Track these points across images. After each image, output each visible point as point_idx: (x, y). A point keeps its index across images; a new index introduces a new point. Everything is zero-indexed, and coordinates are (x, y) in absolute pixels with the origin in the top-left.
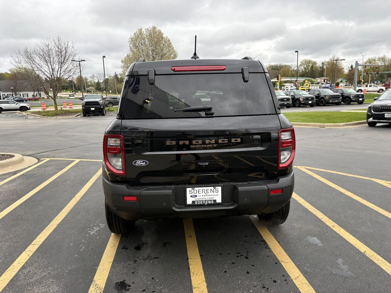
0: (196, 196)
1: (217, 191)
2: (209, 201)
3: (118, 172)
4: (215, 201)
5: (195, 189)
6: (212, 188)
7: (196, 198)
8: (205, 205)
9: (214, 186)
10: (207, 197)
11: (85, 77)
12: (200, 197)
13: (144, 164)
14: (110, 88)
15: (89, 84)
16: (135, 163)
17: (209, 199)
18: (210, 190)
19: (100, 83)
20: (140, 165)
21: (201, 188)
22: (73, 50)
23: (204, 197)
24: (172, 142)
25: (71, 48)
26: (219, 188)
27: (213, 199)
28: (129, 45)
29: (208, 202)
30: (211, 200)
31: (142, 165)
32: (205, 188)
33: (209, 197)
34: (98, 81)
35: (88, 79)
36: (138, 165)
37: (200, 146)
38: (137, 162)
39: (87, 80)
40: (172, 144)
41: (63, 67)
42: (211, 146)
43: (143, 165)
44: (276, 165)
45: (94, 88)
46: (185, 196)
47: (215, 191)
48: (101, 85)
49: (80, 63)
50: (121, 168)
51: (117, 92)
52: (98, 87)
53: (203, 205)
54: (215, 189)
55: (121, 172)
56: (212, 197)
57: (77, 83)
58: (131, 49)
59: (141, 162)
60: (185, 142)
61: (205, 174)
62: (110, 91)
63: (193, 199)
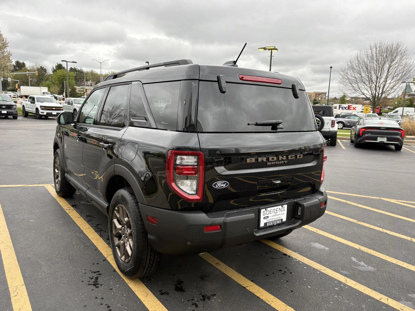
0: (268, 217)
1: (284, 210)
2: (278, 221)
3: (190, 197)
4: (282, 220)
5: (269, 209)
6: (280, 207)
7: (268, 219)
8: (275, 225)
9: (282, 205)
10: (275, 217)
12: (272, 218)
13: (224, 185)
16: (215, 185)
17: (277, 219)
18: (278, 209)
20: (220, 187)
21: (272, 208)
23: (274, 217)
24: (252, 160)
26: (286, 206)
27: (280, 219)
29: (277, 223)
30: (279, 220)
31: (222, 187)
32: (275, 208)
36: (218, 187)
37: (275, 163)
38: (218, 184)
40: (252, 161)
42: (283, 162)
43: (224, 187)
44: (319, 181)
46: (259, 219)
47: (282, 209)
50: (195, 191)
53: (273, 226)
54: (282, 208)
55: (197, 197)
56: (280, 216)
59: (221, 184)
60: (263, 159)
61: (274, 193)
63: (265, 221)
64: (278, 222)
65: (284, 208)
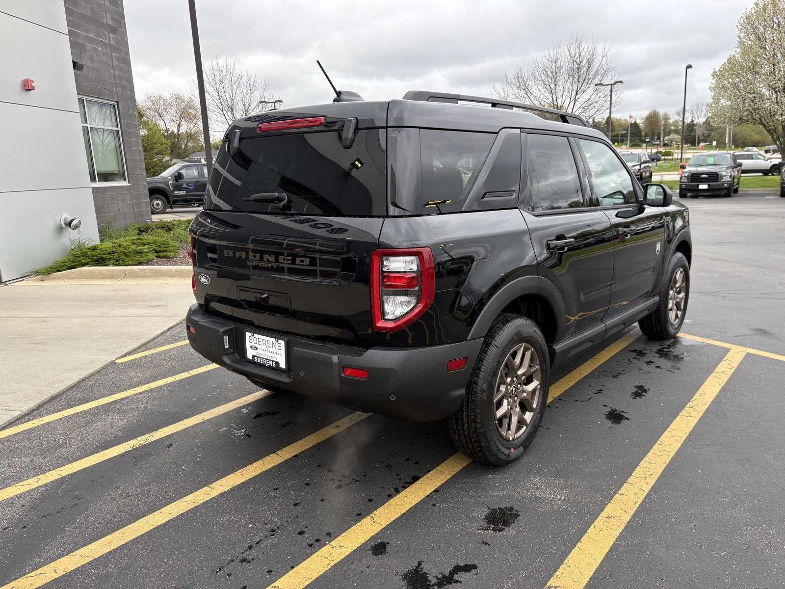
0: (257, 349)
1: (280, 348)
4: (277, 363)
5: (255, 335)
6: (274, 340)
8: (266, 367)
9: (276, 338)
10: (268, 354)
11: (666, 115)
12: (262, 352)
13: (207, 282)
14: (718, 136)
15: (673, 128)
17: (271, 359)
18: (271, 343)
19: (695, 125)
21: (262, 337)
22: (604, 62)
23: (264, 353)
25: (600, 58)
26: (282, 343)
27: (275, 360)
28: (738, 33)
29: (269, 363)
30: (273, 361)
31: (205, 282)
32: (267, 338)
33: (271, 354)
34: (692, 121)
35: (671, 117)
37: (258, 263)
39: (669, 119)
40: (229, 254)
41: (580, 100)
42: (270, 267)
45: (679, 136)
46: (244, 345)
47: (277, 345)
48: (696, 130)
49: (611, 89)
51: (732, 144)
52: (689, 135)
53: (263, 366)
54: (277, 343)
56: (274, 355)
57: (646, 127)
58: (741, 42)
59: (204, 278)
60: (242, 254)
62: (714, 143)
63: (254, 352)
64: (271, 364)
65: (279, 345)
